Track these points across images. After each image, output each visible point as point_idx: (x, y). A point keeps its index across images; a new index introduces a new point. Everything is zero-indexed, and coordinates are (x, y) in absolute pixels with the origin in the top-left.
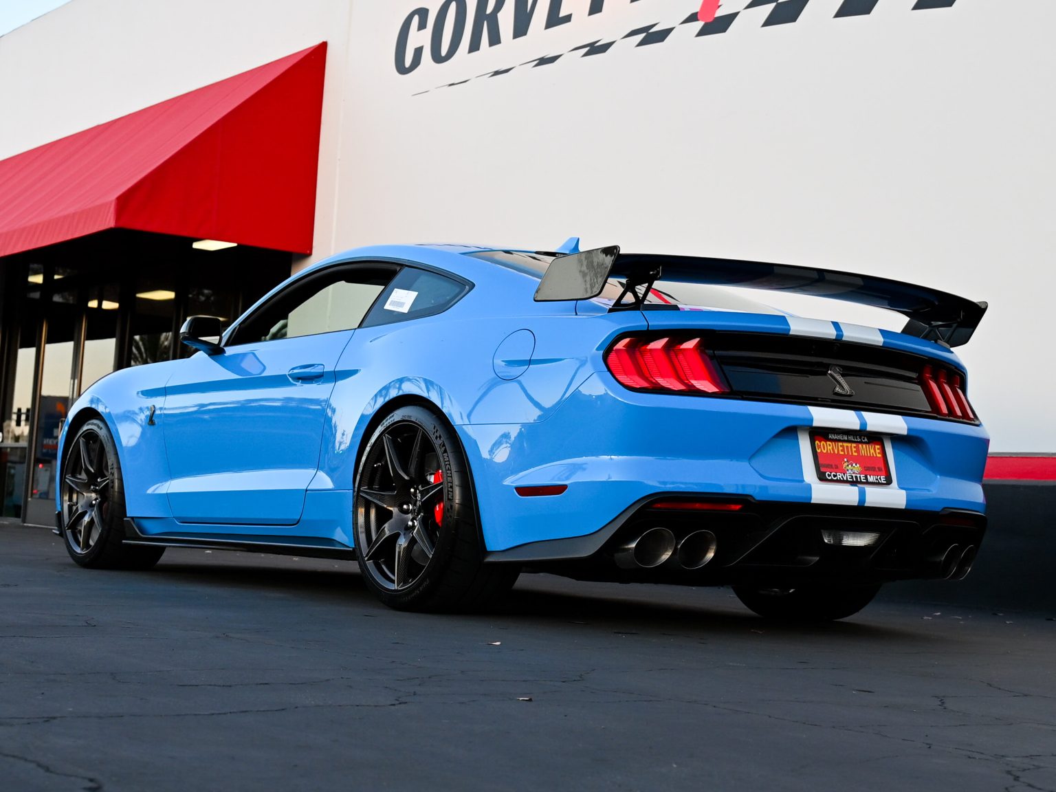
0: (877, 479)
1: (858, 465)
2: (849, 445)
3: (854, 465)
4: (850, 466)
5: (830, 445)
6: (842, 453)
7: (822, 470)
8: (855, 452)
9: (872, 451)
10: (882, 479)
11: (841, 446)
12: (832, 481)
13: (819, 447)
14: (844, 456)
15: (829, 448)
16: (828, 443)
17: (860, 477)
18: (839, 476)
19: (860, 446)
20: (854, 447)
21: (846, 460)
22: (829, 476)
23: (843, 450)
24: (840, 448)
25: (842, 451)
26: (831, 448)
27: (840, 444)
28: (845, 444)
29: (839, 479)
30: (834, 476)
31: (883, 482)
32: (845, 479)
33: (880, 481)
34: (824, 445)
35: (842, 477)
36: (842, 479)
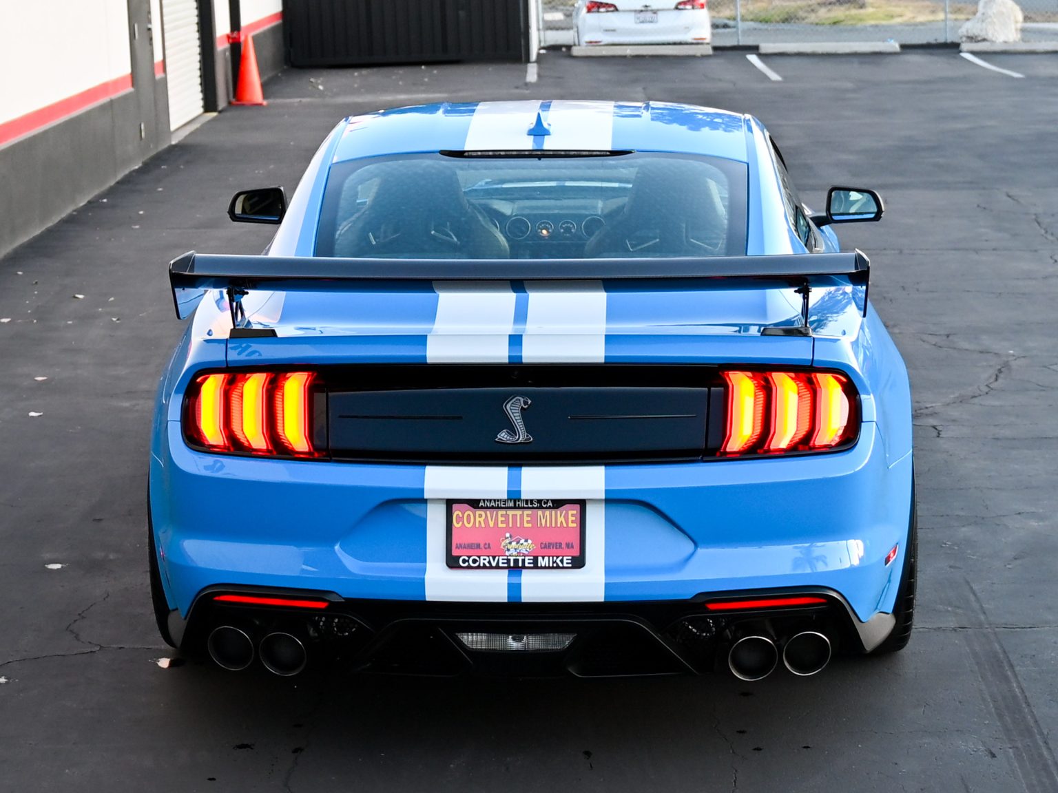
0: (554, 562)
2: (518, 512)
3: (522, 541)
4: (514, 543)
5: (480, 515)
6: (504, 525)
7: (455, 553)
8: (528, 522)
9: (561, 519)
10: (565, 561)
11: (502, 516)
12: (470, 568)
13: (460, 519)
14: (507, 529)
15: (478, 519)
16: (478, 512)
17: (523, 561)
18: (483, 561)
19: (540, 512)
20: (528, 515)
21: (508, 535)
22: (464, 561)
23: (506, 521)
24: (500, 519)
25: (502, 522)
26: (482, 519)
27: (501, 512)
28: (511, 512)
29: (482, 565)
30: (475, 561)
31: (565, 565)
32: (494, 564)
33: (561, 565)
34: (469, 515)
35: (489, 562)
36: (488, 565)
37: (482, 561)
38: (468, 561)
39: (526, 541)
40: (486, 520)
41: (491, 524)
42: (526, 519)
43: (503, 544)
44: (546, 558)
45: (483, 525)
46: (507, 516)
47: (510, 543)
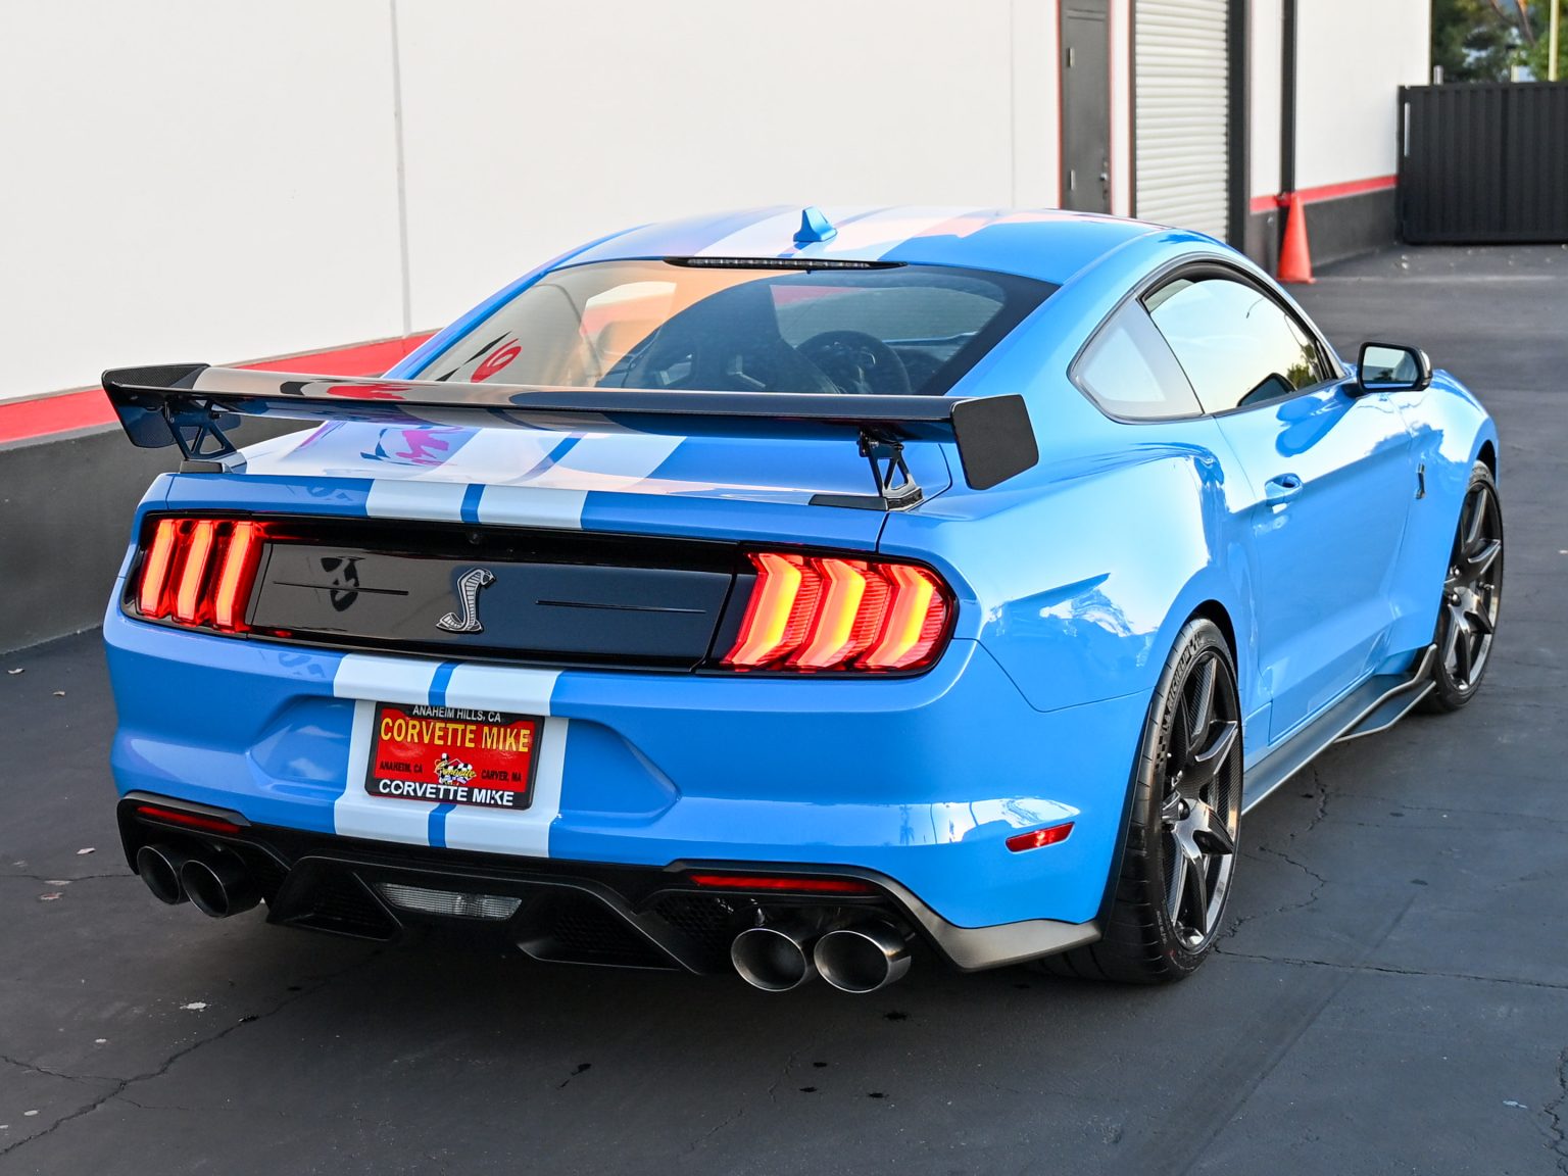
0: (492, 798)
1: (470, 767)
2: (460, 727)
3: (461, 766)
4: (451, 768)
5: (414, 727)
6: (441, 743)
7: (377, 774)
8: (471, 740)
9: (510, 740)
10: (506, 798)
11: (440, 729)
12: (390, 795)
13: (389, 729)
14: (444, 748)
15: (410, 731)
16: (411, 723)
17: (456, 792)
18: (408, 788)
19: (485, 729)
20: (471, 732)
21: (444, 756)
22: (385, 786)
23: (444, 738)
24: (438, 733)
25: (440, 738)
26: (415, 732)
27: (439, 725)
28: (451, 726)
29: (405, 793)
30: (397, 787)
31: (505, 803)
32: (420, 794)
33: (499, 802)
34: (400, 726)
35: (415, 790)
36: (412, 794)
37: (406, 788)
38: (390, 786)
39: (466, 766)
40: (420, 734)
41: (426, 740)
42: (469, 736)
43: (438, 767)
44: (484, 791)
45: (416, 740)
46: (445, 730)
47: (446, 767)
